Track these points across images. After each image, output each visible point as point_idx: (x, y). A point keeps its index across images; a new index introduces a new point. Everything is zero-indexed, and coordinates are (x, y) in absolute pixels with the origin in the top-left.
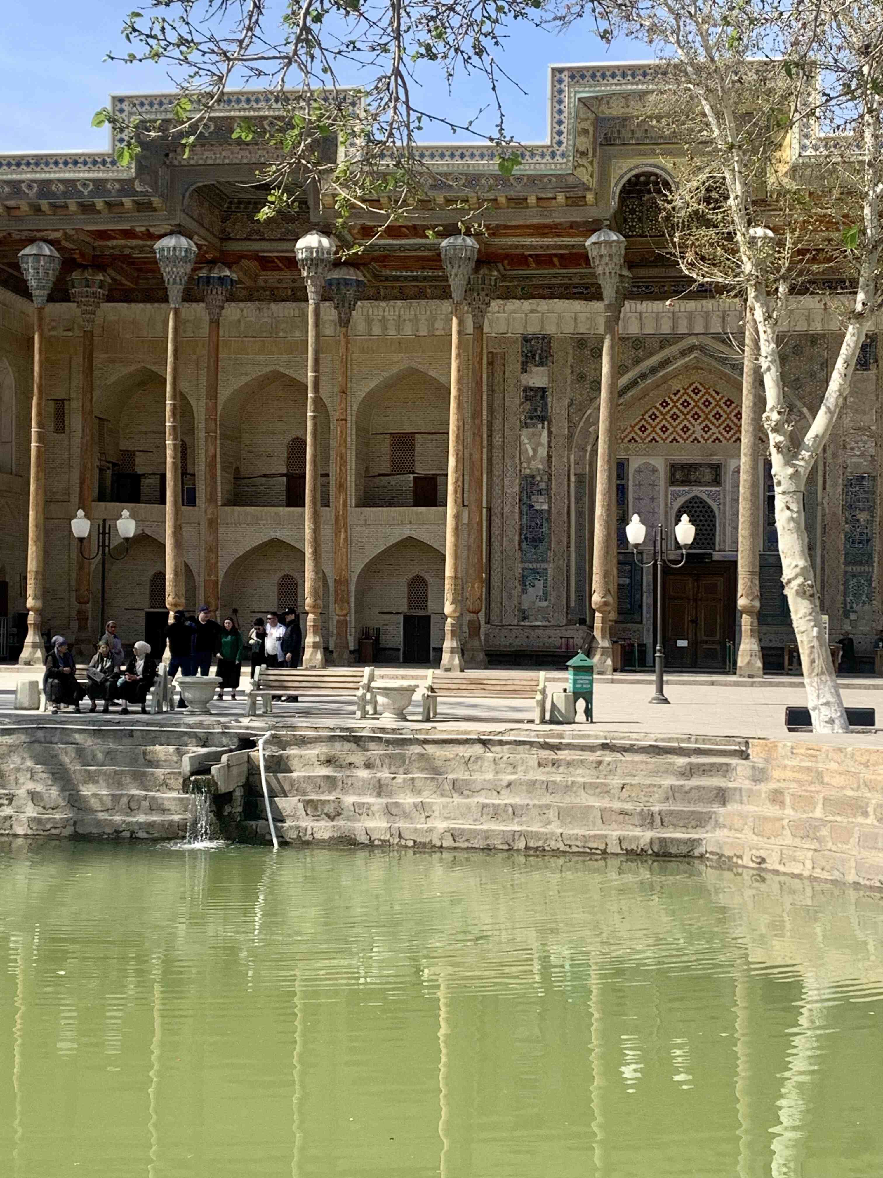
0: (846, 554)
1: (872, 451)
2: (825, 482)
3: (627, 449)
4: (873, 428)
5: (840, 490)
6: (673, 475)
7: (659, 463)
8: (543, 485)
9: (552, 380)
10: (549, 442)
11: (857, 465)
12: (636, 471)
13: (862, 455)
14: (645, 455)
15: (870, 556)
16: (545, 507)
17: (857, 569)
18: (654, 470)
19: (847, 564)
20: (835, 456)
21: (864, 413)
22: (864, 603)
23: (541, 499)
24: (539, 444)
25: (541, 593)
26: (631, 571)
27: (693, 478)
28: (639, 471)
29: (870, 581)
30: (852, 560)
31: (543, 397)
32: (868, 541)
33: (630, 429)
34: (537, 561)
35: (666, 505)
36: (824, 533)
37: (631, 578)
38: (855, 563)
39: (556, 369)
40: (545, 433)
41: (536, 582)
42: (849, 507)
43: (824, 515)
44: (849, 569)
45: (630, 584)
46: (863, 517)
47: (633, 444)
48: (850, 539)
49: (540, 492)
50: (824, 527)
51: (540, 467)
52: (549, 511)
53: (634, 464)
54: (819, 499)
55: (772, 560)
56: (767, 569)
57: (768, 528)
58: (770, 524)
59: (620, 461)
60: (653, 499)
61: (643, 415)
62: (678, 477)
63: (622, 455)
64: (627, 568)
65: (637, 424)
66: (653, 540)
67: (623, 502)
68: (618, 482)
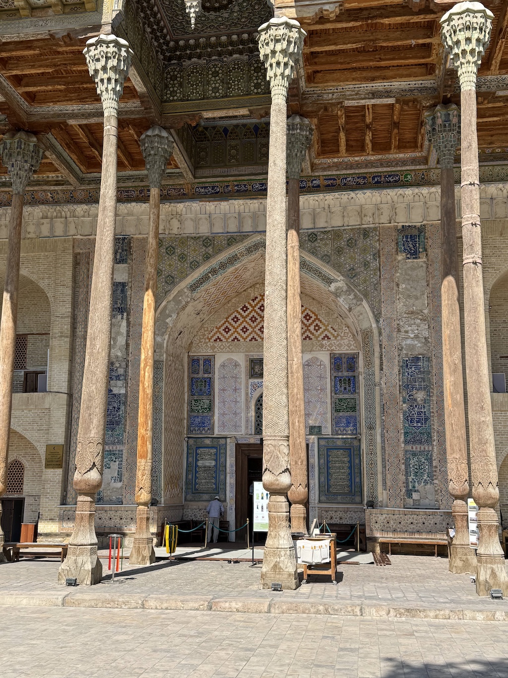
0: (406, 433)
1: (426, 334)
2: (381, 364)
3: (213, 348)
4: (426, 311)
5: (396, 370)
6: (252, 369)
7: (241, 359)
8: (121, 371)
9: (130, 274)
10: (128, 332)
11: (411, 347)
12: (221, 366)
13: (417, 337)
14: (228, 352)
15: (429, 435)
16: (123, 391)
17: (417, 448)
18: (236, 365)
19: (406, 442)
20: (390, 337)
21: (417, 298)
22: (426, 482)
23: (120, 383)
24: (118, 333)
25: (116, 475)
26: (216, 454)
28: (223, 366)
29: (430, 460)
30: (411, 438)
31: (123, 291)
32: (426, 419)
33: (215, 330)
34: (113, 443)
35: (247, 394)
36: (383, 411)
37: (216, 460)
38: (415, 442)
39: (134, 266)
40: (124, 323)
41: (112, 463)
42: (408, 387)
43: (382, 395)
44: (409, 448)
45: (216, 466)
46: (420, 396)
47: (219, 343)
48: (409, 419)
49: (118, 378)
50: (383, 407)
51: (119, 354)
52: (126, 395)
53: (220, 359)
54: (377, 379)
55: (339, 443)
56: (335, 451)
57: (335, 414)
58: (337, 411)
59: (207, 357)
60: (235, 390)
61: (227, 318)
62: (256, 370)
63: (209, 352)
64: (213, 451)
65: (222, 326)
66: (236, 426)
67: (210, 393)
68: (206, 376)
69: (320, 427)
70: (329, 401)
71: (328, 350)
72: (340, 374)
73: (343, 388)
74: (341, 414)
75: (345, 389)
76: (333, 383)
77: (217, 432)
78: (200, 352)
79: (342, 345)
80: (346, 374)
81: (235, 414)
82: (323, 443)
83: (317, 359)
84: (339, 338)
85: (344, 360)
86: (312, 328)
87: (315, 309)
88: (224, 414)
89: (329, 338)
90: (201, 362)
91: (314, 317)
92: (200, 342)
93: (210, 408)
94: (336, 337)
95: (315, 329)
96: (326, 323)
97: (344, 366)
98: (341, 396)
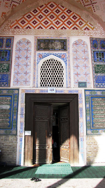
3: (13, 32)
7: (32, 39)
12: (18, 43)
14: (23, 34)
18: (28, 42)
26: (11, 101)
27: (50, 46)
28: (19, 43)
33: (15, 22)
35: (35, 61)
37: (11, 105)
45: (10, 109)
47: (17, 29)
53: (17, 39)
55: (99, 93)
56: (96, 99)
57: (95, 74)
58: (96, 72)
59: (9, 38)
60: (27, 58)
61: (23, 16)
62: (42, 46)
63: (11, 35)
64: (9, 98)
65: (20, 20)
66: (26, 81)
67: (9, 60)
68: (7, 49)
69: (85, 83)
70: (90, 66)
71: (88, 36)
72: (96, 50)
73: (99, 58)
74: (99, 74)
75: (100, 59)
76: (93, 55)
77: (12, 86)
78: (4, 34)
79: (97, 34)
80: (100, 50)
81: (26, 73)
82: (88, 93)
83: (82, 41)
84: (95, 29)
85: (99, 42)
86: (78, 23)
87: (79, 14)
88: (18, 73)
89: (88, 29)
90: (5, 41)
91: (78, 18)
92: (5, 28)
93: (9, 69)
94: (93, 29)
95: (79, 24)
96: (86, 21)
97: (99, 45)
98: (98, 64)
